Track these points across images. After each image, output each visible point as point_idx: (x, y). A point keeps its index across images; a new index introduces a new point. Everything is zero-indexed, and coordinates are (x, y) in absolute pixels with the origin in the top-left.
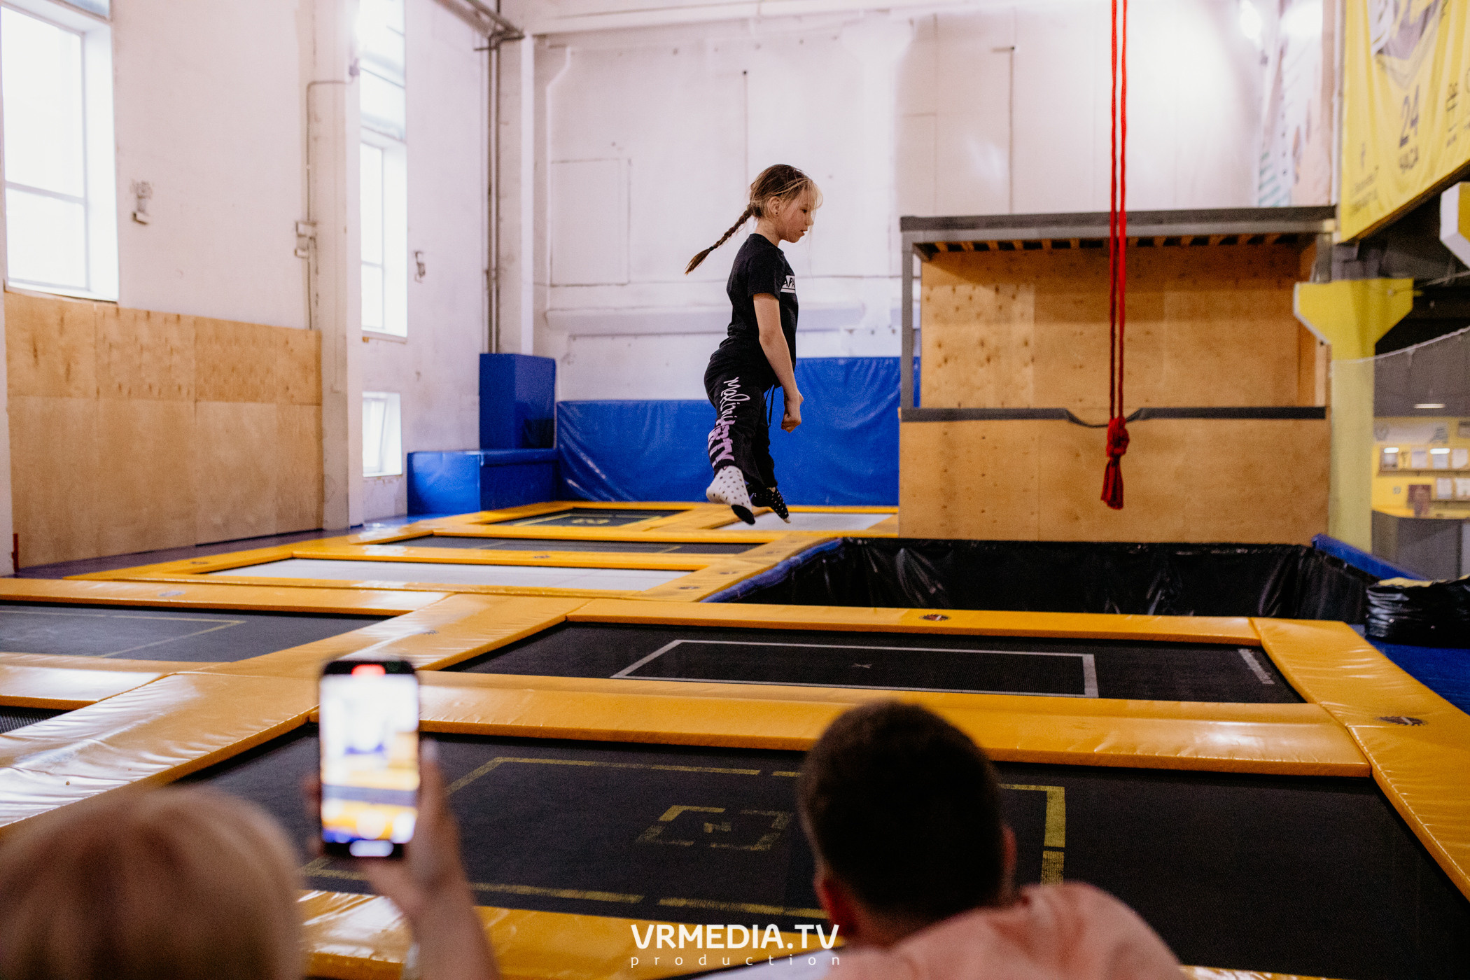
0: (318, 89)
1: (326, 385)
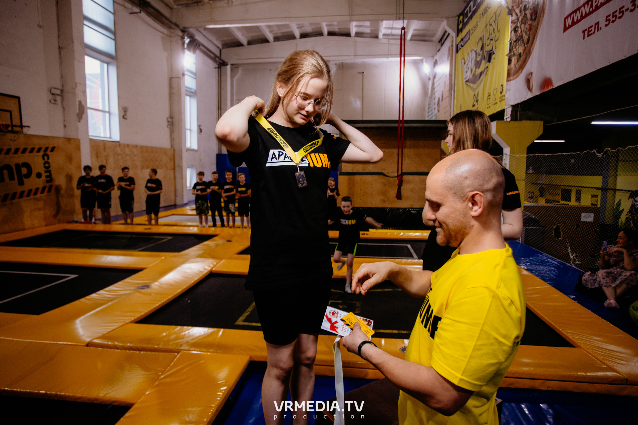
0: (173, 79)
1: (176, 164)
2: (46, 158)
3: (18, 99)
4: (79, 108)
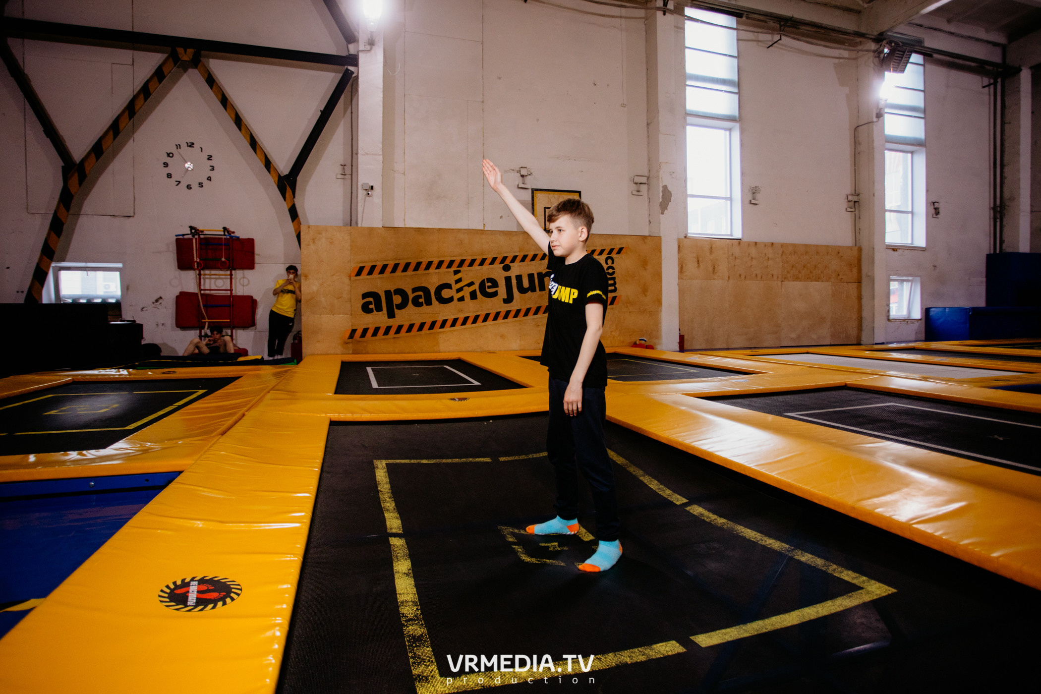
0: (860, 129)
1: (863, 272)
3: (578, 194)
4: (663, 195)
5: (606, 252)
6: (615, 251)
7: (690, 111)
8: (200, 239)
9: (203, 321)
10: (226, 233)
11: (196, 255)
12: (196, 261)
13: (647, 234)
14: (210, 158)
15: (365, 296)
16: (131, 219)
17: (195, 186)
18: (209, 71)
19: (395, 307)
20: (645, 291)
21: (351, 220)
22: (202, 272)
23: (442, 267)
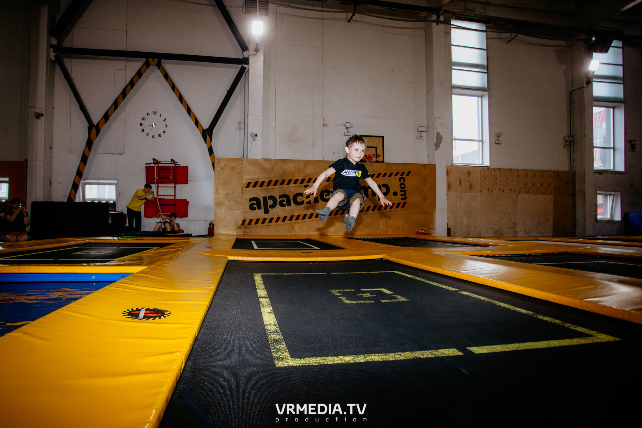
0: (574, 92)
1: (577, 188)
2: (402, 180)
3: (382, 138)
4: (437, 139)
5: (400, 174)
6: (406, 174)
7: (455, 85)
8: (159, 167)
9: (159, 213)
10: (173, 163)
11: (156, 175)
12: (156, 179)
13: (426, 163)
14: (165, 120)
15: (251, 200)
16: (122, 155)
17: (157, 136)
18: (165, 71)
19: (269, 207)
20: (425, 199)
21: (244, 155)
22: (159, 185)
23: (297, 183)
